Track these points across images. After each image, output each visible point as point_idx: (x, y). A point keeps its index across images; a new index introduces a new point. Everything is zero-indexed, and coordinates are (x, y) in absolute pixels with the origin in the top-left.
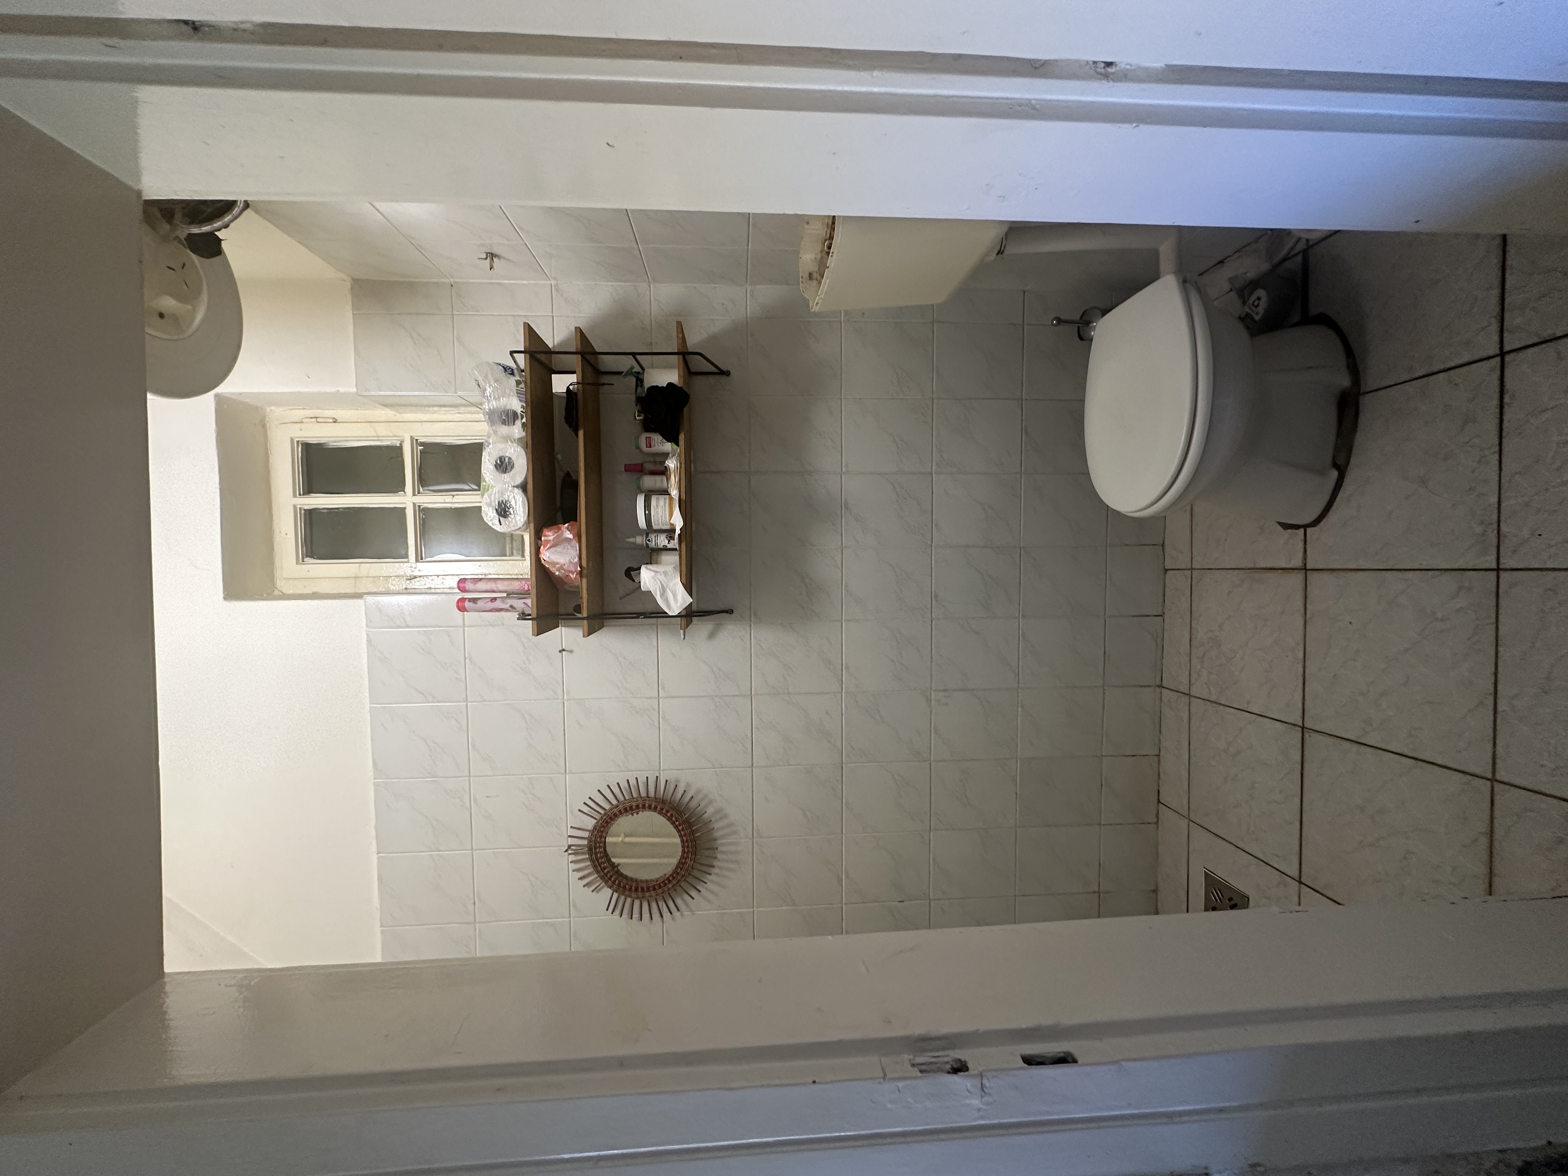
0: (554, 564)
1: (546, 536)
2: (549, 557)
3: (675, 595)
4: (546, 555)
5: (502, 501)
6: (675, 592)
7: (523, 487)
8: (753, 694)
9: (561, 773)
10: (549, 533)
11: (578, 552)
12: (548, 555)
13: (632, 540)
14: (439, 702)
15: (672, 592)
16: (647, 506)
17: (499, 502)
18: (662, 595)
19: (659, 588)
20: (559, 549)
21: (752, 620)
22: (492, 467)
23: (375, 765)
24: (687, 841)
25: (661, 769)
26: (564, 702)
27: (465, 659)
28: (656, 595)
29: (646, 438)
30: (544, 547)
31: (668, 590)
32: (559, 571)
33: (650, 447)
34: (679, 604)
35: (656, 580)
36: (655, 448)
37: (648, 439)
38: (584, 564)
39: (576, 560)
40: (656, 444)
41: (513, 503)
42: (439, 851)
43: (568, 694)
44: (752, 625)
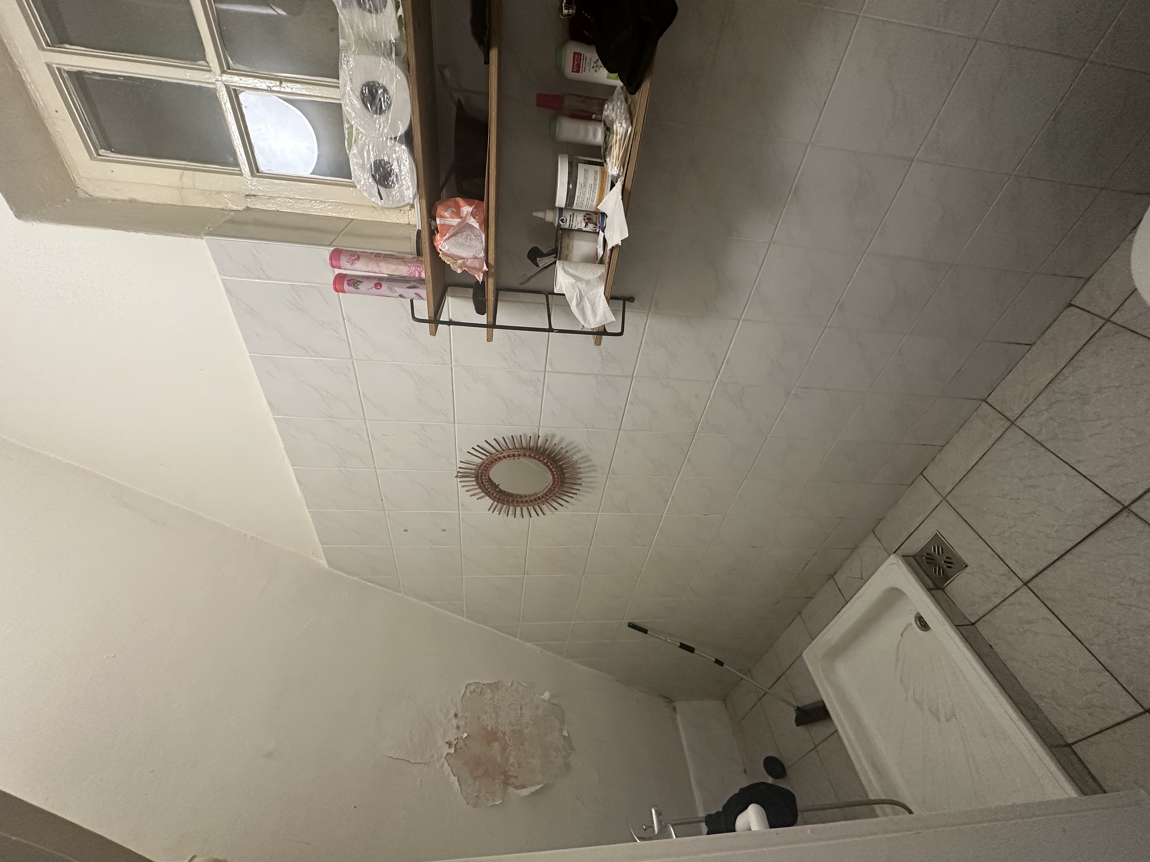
0: (455, 258)
1: (442, 217)
2: (448, 250)
3: (593, 307)
4: (444, 245)
5: (380, 162)
6: (594, 303)
7: (408, 138)
8: (634, 375)
9: (451, 423)
10: (446, 214)
11: (484, 244)
12: (447, 248)
13: (540, 215)
14: (323, 357)
15: (590, 303)
16: (572, 179)
17: (375, 162)
18: (578, 305)
19: (577, 296)
20: (460, 239)
21: (651, 310)
22: (357, 103)
23: (270, 405)
24: (558, 478)
25: (541, 426)
26: (452, 368)
27: (344, 319)
28: (571, 302)
29: (575, 53)
30: (442, 236)
31: (586, 298)
32: (461, 268)
33: (578, 71)
34: (598, 319)
35: (574, 288)
36: (584, 73)
37: (577, 56)
38: (491, 261)
39: (482, 255)
40: (587, 68)
41: (395, 167)
42: (346, 468)
43: (456, 361)
44: (650, 315)
